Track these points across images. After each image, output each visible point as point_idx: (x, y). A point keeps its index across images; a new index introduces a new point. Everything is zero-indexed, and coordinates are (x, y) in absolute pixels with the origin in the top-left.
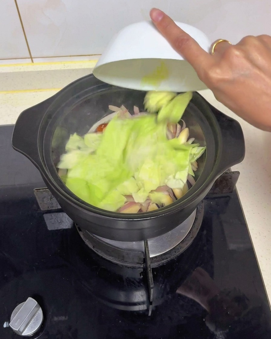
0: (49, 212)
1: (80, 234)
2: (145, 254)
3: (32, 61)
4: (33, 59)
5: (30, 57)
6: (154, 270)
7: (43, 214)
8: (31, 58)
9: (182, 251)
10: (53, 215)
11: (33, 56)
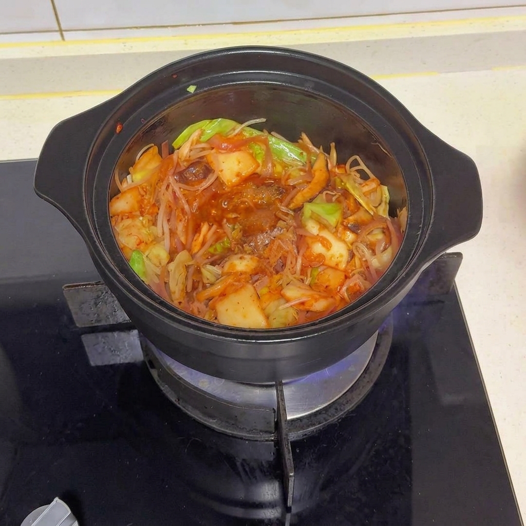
0: (93, 330)
1: (152, 373)
2: (279, 412)
3: (62, 35)
4: (64, 33)
5: (57, 29)
6: (295, 444)
7: (82, 334)
8: (61, 31)
9: (349, 407)
10: (100, 335)
11: (63, 27)
